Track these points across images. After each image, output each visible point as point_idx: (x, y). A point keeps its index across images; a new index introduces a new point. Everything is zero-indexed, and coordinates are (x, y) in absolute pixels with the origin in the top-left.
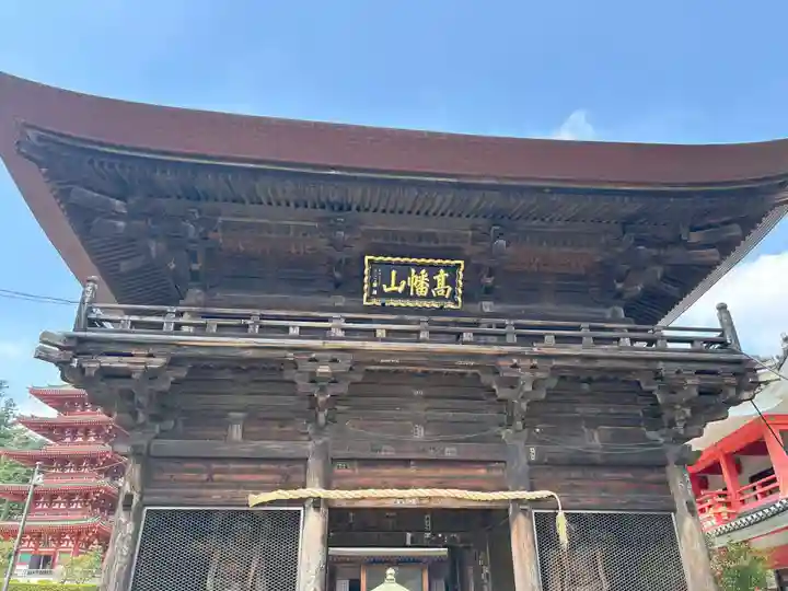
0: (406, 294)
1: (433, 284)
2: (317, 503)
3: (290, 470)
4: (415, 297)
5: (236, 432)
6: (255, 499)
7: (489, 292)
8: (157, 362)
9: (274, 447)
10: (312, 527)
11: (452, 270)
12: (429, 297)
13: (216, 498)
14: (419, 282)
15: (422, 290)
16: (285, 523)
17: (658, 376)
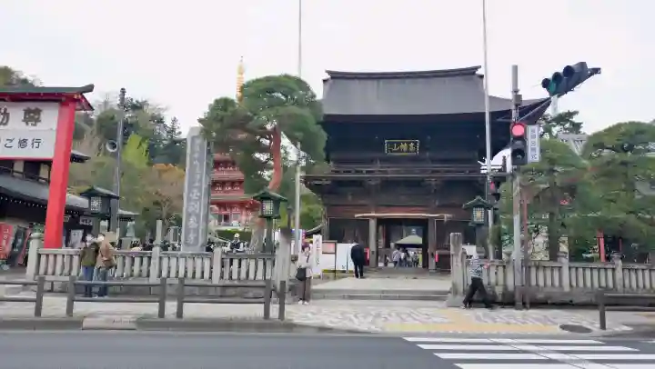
0: (399, 151)
1: (409, 147)
2: (373, 217)
3: (365, 208)
4: (403, 152)
5: (350, 198)
6: (357, 216)
7: (427, 149)
8: (328, 182)
9: (362, 202)
10: (373, 224)
11: (415, 143)
12: (408, 151)
13: (346, 216)
14: (404, 146)
15: (405, 149)
16: (365, 222)
17: (477, 182)
